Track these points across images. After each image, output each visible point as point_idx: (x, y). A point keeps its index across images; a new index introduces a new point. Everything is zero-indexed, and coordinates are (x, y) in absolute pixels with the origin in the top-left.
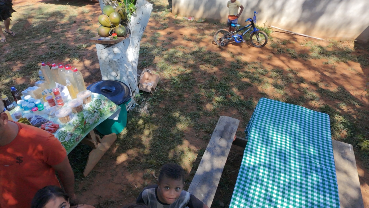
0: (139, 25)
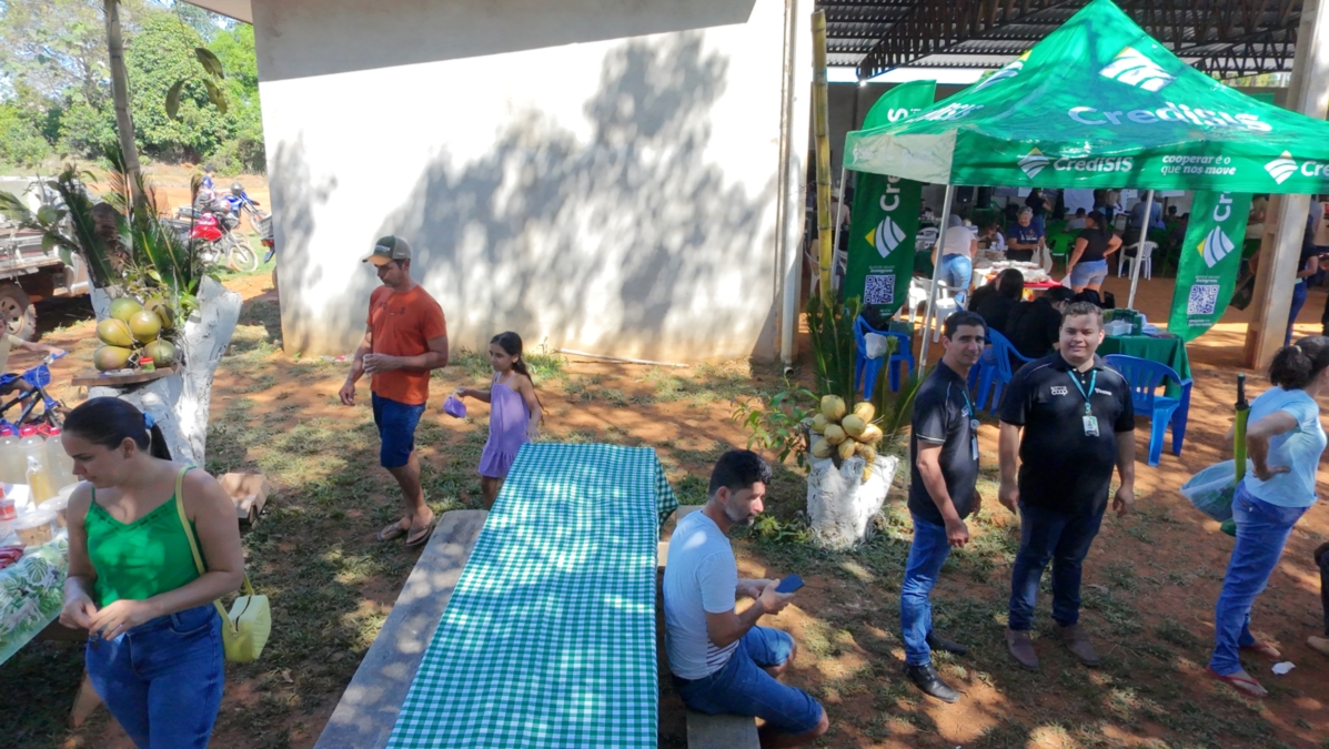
0: (208, 340)
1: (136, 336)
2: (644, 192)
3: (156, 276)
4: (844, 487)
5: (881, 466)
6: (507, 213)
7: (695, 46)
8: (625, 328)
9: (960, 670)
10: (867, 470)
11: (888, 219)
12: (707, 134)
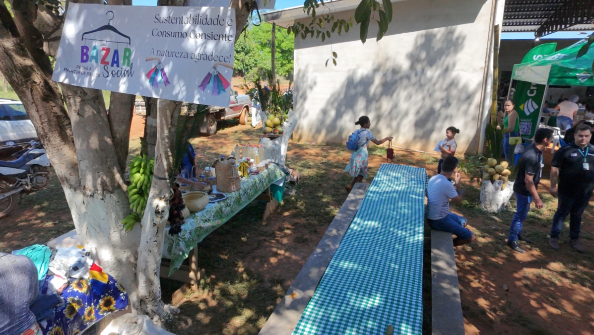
0: (290, 127)
1: (274, 124)
2: (427, 87)
3: (279, 108)
4: (494, 190)
5: (509, 185)
6: (374, 95)
7: (451, 32)
8: (415, 138)
9: (529, 246)
10: (503, 185)
11: (531, 100)
12: (454, 65)
